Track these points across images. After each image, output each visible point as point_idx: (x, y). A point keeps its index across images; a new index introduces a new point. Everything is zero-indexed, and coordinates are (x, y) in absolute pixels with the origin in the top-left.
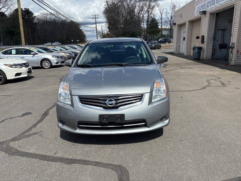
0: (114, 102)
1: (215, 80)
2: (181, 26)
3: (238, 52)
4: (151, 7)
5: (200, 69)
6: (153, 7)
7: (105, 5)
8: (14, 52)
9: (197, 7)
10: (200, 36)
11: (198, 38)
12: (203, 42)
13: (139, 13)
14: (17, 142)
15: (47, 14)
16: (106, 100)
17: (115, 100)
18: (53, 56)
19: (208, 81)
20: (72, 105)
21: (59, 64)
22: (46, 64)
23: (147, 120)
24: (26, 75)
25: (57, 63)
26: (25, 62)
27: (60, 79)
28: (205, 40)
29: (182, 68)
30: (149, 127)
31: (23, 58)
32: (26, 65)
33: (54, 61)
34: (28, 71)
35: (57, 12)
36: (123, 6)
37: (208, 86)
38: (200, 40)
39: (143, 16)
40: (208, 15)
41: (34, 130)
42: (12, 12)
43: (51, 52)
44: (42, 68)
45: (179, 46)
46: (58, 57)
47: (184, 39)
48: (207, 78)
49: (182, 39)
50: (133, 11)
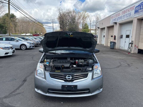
0: (71, 77)
1: (124, 62)
2: (103, 29)
3: (135, 46)
4: (85, 17)
5: (114, 55)
6: (86, 17)
7: (59, 15)
8: (4, 39)
9: (111, 20)
10: (113, 36)
11: (112, 36)
12: (115, 39)
13: (78, 20)
14: (8, 99)
15: (24, 18)
16: (66, 76)
17: (72, 76)
18: (28, 43)
19: (120, 63)
20: (45, 78)
21: (31, 48)
22: (23, 47)
23: (90, 89)
24: (12, 54)
25: (30, 47)
26: (11, 46)
27: (32, 57)
28: (116, 38)
29: (104, 54)
30: (91, 93)
31: (9, 43)
32: (12, 48)
33: (28, 45)
34: (13, 51)
35: (30, 17)
36: (69, 15)
37: (120, 66)
38: (113, 38)
39: (80, 22)
40: (118, 25)
41: (18, 91)
42: (3, 15)
43: (27, 40)
44: (20, 49)
45: (101, 40)
46: (31, 43)
47: (104, 36)
48: (119, 61)
49: (103, 36)
50: (74, 19)
